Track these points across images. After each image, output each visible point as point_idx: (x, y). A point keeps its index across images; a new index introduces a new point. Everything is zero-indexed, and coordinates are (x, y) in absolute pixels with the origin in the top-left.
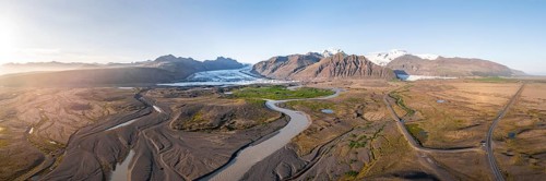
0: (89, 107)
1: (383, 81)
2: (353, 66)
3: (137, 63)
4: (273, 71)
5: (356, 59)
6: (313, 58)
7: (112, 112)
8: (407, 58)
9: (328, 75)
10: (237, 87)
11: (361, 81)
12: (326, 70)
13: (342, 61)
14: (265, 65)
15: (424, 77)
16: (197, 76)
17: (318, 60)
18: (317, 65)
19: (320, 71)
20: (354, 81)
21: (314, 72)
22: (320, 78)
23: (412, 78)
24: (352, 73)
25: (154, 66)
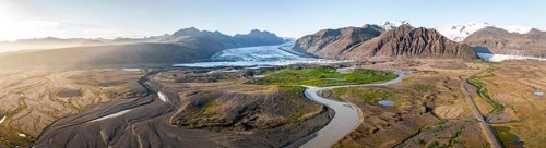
0: (79, 93)
1: (459, 61)
2: (422, 42)
3: (152, 38)
4: (321, 48)
5: (425, 33)
6: (371, 31)
7: (105, 99)
8: (490, 31)
9: (390, 53)
10: (272, 69)
11: (431, 61)
12: (387, 47)
13: (407, 35)
14: (311, 39)
15: (512, 57)
16: (225, 54)
17: (378, 34)
18: (376, 40)
19: (380, 47)
20: (422, 60)
21: (372, 49)
22: (380, 56)
23: (497, 58)
24: (420, 51)
25: (171, 41)
